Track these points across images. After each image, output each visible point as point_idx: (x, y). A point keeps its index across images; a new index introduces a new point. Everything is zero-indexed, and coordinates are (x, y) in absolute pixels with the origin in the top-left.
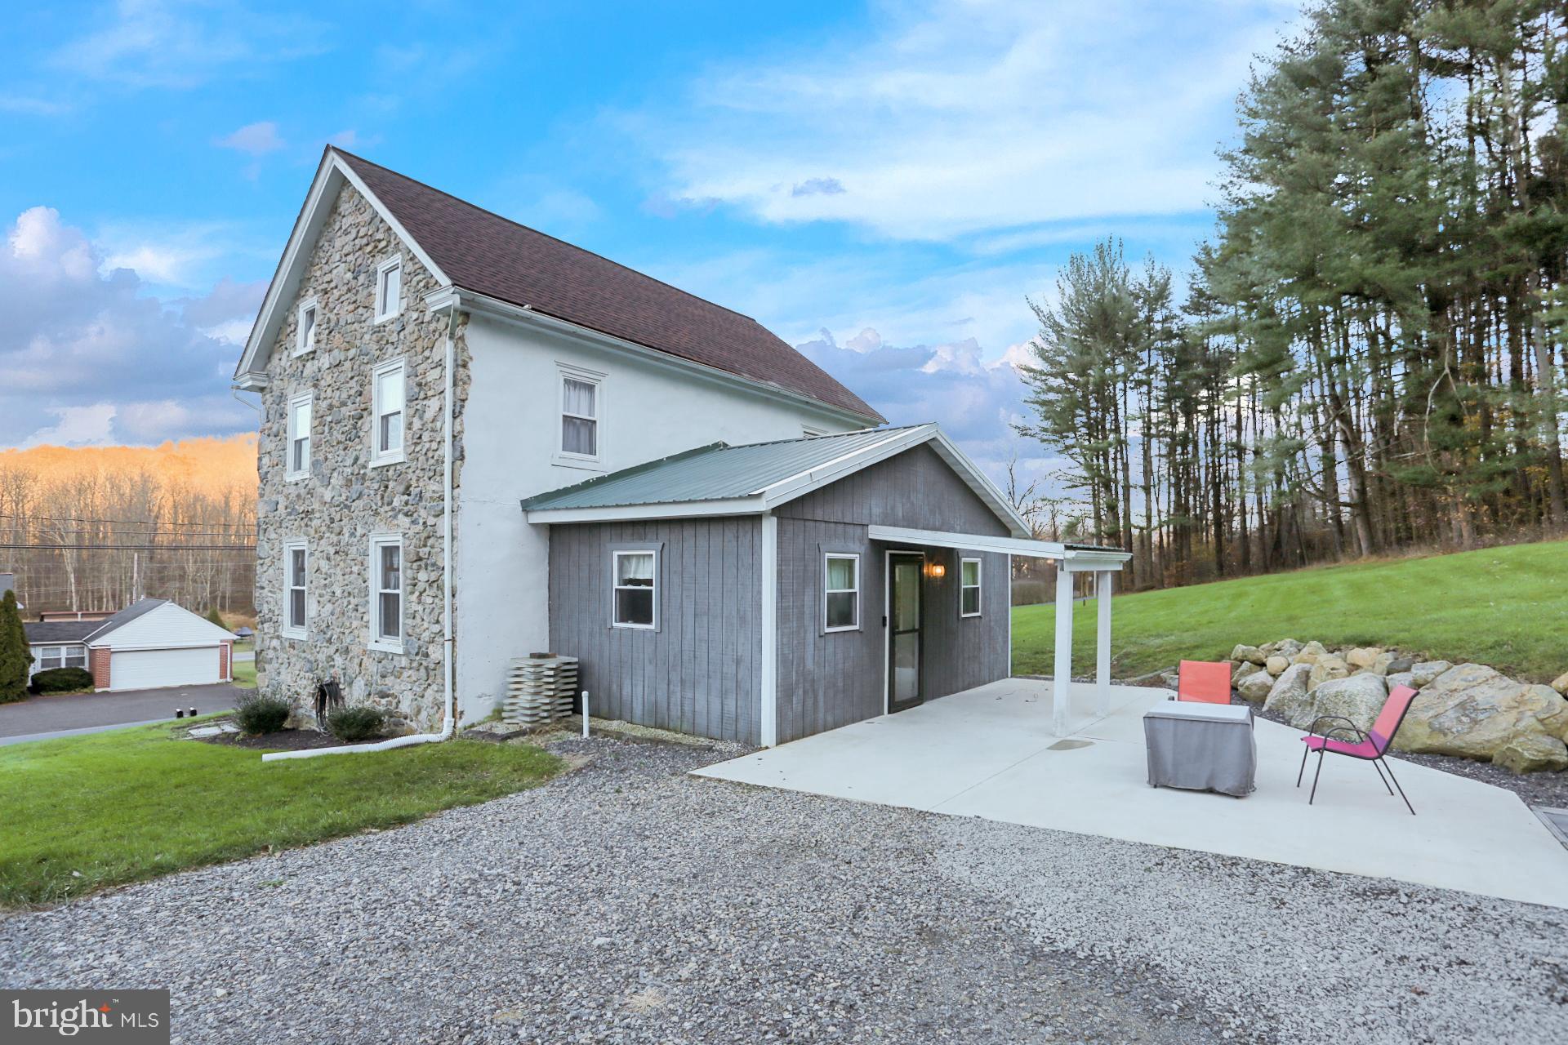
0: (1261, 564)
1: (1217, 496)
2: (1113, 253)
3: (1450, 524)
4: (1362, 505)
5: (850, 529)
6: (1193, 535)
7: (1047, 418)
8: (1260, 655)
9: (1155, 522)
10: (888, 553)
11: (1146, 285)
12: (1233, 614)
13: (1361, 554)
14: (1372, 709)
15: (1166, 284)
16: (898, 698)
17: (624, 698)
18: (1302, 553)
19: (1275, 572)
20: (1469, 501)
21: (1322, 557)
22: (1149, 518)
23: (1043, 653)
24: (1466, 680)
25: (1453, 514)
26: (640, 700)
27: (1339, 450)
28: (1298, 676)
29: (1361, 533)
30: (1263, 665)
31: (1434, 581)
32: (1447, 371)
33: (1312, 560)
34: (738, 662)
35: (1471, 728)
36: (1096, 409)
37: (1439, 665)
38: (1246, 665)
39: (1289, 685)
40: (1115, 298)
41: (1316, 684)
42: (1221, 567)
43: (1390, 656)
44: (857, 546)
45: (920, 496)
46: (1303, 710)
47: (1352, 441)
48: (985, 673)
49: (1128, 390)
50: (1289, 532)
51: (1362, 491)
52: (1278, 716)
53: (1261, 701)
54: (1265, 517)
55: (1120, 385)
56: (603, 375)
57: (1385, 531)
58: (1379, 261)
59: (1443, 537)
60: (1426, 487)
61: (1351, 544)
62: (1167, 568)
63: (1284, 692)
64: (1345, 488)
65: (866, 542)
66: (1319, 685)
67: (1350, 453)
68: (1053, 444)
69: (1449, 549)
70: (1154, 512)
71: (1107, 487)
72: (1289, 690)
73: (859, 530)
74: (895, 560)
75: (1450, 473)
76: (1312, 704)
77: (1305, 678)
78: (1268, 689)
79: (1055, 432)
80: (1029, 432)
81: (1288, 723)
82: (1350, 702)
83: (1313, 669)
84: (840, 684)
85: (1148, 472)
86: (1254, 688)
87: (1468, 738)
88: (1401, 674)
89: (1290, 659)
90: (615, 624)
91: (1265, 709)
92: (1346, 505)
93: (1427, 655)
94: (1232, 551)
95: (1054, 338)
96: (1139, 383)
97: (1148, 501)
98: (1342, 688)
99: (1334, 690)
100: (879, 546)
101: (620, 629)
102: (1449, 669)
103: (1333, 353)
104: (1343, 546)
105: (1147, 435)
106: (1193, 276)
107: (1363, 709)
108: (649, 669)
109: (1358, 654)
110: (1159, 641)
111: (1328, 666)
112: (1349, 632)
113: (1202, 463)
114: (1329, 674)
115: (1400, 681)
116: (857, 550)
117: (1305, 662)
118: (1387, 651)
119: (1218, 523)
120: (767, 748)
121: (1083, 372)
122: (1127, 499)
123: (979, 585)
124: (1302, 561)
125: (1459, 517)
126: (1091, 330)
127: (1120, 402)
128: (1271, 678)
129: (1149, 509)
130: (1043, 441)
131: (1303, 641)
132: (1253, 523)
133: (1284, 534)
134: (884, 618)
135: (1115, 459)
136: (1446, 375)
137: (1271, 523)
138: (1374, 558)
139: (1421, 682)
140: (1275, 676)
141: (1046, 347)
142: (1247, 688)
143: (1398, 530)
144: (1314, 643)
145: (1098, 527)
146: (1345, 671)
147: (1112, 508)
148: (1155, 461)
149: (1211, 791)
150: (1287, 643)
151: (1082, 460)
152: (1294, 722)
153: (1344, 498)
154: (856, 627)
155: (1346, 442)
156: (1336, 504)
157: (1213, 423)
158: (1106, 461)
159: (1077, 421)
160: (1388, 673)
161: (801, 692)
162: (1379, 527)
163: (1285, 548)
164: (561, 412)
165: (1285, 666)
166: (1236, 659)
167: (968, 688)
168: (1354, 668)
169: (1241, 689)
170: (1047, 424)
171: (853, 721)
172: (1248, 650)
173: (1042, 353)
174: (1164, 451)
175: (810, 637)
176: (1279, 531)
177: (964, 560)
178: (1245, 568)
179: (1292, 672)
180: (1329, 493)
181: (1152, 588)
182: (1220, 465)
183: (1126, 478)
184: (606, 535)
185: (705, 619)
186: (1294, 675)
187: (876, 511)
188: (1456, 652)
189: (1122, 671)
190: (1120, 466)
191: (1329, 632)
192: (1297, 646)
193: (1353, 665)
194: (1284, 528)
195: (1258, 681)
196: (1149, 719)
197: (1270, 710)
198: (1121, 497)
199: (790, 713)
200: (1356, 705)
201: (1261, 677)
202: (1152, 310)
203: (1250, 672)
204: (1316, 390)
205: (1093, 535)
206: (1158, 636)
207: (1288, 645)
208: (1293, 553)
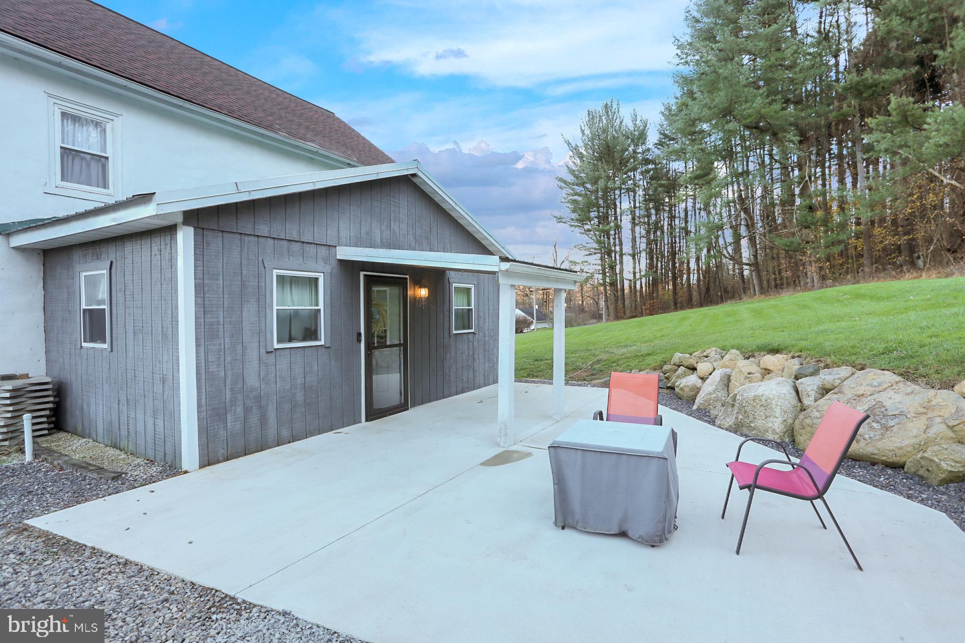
0: (698, 301)
1: (674, 263)
2: (613, 110)
3: (806, 274)
4: (755, 265)
5: (312, 249)
6: (660, 285)
7: (574, 212)
8: (692, 361)
9: (638, 276)
10: (362, 274)
11: (632, 129)
12: (678, 331)
13: (755, 295)
14: (785, 412)
15: (644, 129)
16: (376, 406)
17: (91, 417)
18: (721, 294)
19: (707, 306)
20: (819, 260)
21: (733, 297)
22: (634, 273)
23: (541, 360)
24: (871, 385)
25: (809, 267)
26: (101, 421)
27: (743, 231)
28: (721, 379)
29: (755, 282)
30: (694, 369)
31: (805, 307)
32: (807, 178)
33: (727, 299)
34: (164, 381)
35: (882, 435)
36: (603, 207)
37: (845, 371)
38: (682, 369)
39: (713, 387)
40: (614, 137)
41: (736, 387)
42: (676, 304)
43: (796, 360)
44: (321, 265)
45: (404, 226)
46: (725, 411)
47: (750, 226)
48: (480, 379)
49: (622, 195)
50: (715, 282)
51: (755, 256)
52: (705, 415)
53: (693, 400)
54: (701, 276)
55: (617, 192)
56: (117, 116)
57: (768, 281)
58: (770, 104)
59: (802, 283)
60: (793, 251)
61: (749, 289)
62: (645, 305)
63: (710, 394)
64: (746, 254)
65: (334, 263)
66: (737, 387)
67: (750, 232)
68: (577, 228)
69: (806, 289)
70: (637, 270)
71: (609, 254)
72: (714, 392)
73: (323, 251)
74: (371, 281)
75: (808, 242)
76: (733, 406)
77: (727, 381)
78: (698, 390)
79: (577, 220)
80: (563, 220)
81: (712, 422)
82: (766, 406)
83: (733, 374)
84: (300, 397)
85: (634, 247)
86: (687, 389)
87: (880, 445)
88: (808, 378)
89: (715, 364)
90: (84, 344)
91: (695, 407)
92: (747, 264)
93: (829, 361)
94: (682, 293)
95: (578, 161)
96: (628, 190)
97: (635, 263)
98: (760, 392)
99: (752, 394)
100: (350, 268)
101: (87, 349)
102: (853, 374)
103: (740, 170)
104: (745, 290)
105: (634, 224)
106: (662, 126)
107: (778, 412)
108: (106, 387)
109: (770, 360)
110: (624, 350)
111: (746, 370)
112: (760, 341)
113: (666, 242)
114: (746, 378)
115: (809, 385)
116: (320, 269)
117: (727, 367)
118: (793, 357)
119: (675, 278)
120: (186, 472)
121: (595, 182)
122: (621, 263)
123: (473, 307)
124: (721, 300)
125: (812, 270)
126: (600, 159)
127: (618, 204)
128: (700, 381)
129: (634, 268)
130: (572, 226)
131: (725, 349)
132: (694, 279)
133: (712, 285)
134: (359, 335)
135: (614, 239)
136: (807, 181)
137: (704, 277)
138: (763, 297)
139: (828, 386)
140: (703, 379)
141: (574, 168)
142: (681, 389)
143: (775, 280)
144: (734, 351)
145: (604, 279)
146: (759, 375)
147: (612, 268)
148: (638, 240)
149: (623, 534)
150: (712, 352)
151: (594, 238)
152: (718, 422)
153: (745, 260)
154: (322, 343)
155: (747, 226)
156: (741, 264)
157: (672, 218)
158: (609, 238)
159: (592, 215)
160: (797, 378)
161: (239, 409)
162: (764, 278)
163: (712, 292)
164: (59, 144)
165: (711, 370)
166: (674, 364)
167: (463, 391)
168: (767, 372)
169: (677, 389)
170: (574, 216)
171: (320, 432)
172: (684, 358)
173: (572, 172)
174: (644, 232)
175: (253, 355)
176: (709, 281)
177: (454, 285)
178: (689, 304)
179: (717, 376)
180: (736, 258)
181: (635, 317)
182: (675, 242)
183: (621, 250)
184: (77, 255)
185: (140, 335)
186: (718, 379)
187: (344, 233)
188: (853, 358)
189: (592, 375)
190: (617, 242)
191: (744, 342)
192: (720, 353)
193: (766, 369)
194: (712, 280)
195: (690, 384)
196: (554, 448)
197: (699, 409)
198: (618, 262)
199: (222, 433)
200: (772, 409)
201: (692, 380)
202: (637, 145)
203: (684, 375)
204: (730, 193)
205: (601, 284)
206: (626, 346)
207: (713, 353)
208: (717, 295)
